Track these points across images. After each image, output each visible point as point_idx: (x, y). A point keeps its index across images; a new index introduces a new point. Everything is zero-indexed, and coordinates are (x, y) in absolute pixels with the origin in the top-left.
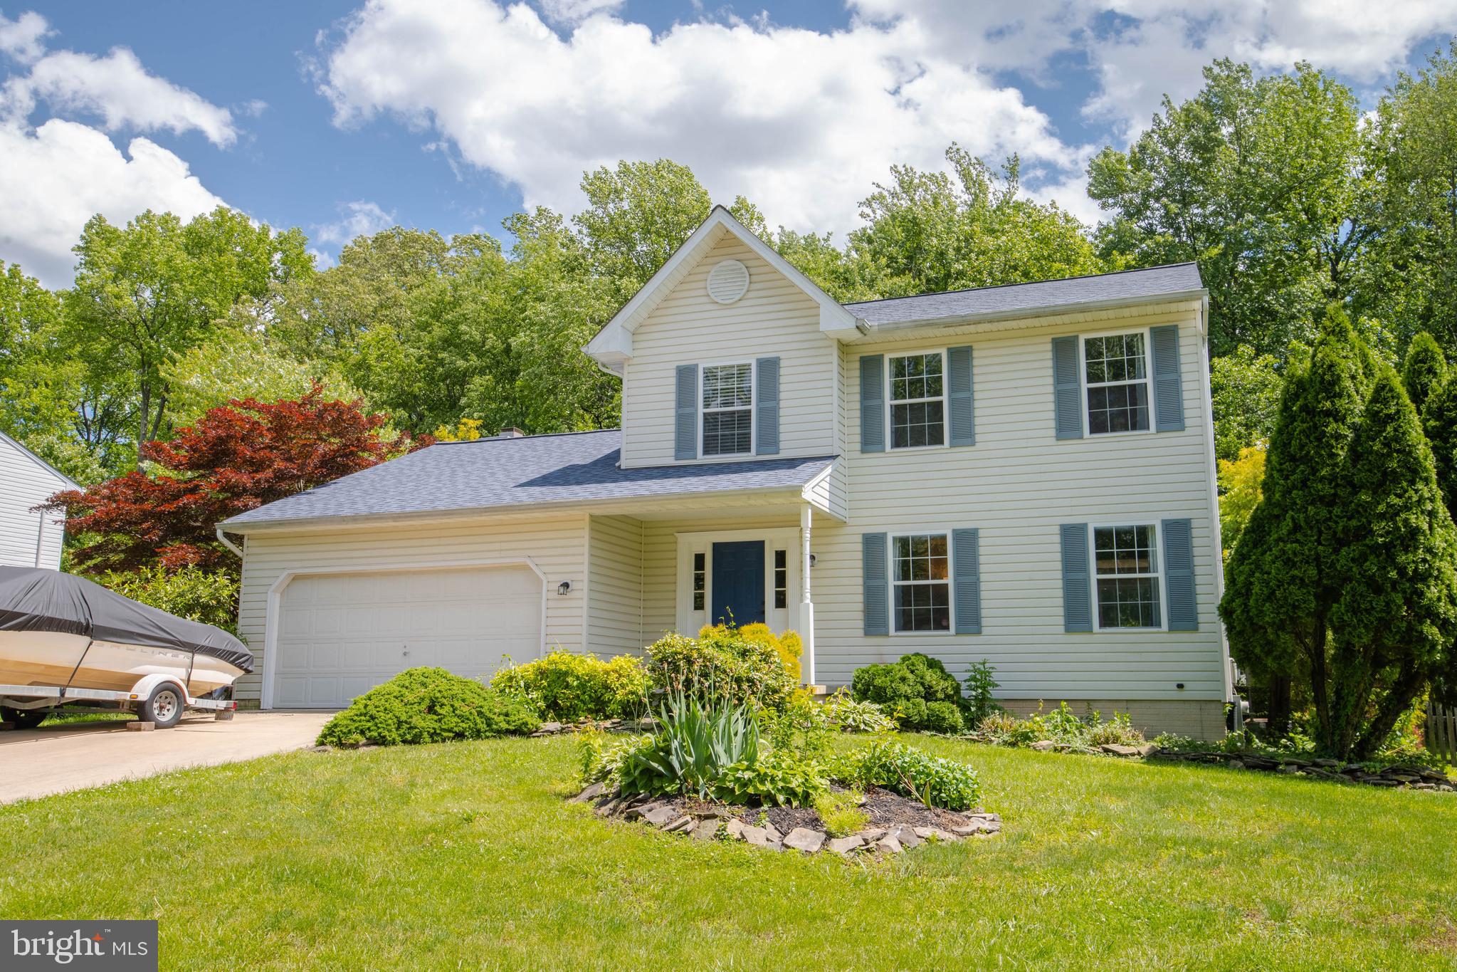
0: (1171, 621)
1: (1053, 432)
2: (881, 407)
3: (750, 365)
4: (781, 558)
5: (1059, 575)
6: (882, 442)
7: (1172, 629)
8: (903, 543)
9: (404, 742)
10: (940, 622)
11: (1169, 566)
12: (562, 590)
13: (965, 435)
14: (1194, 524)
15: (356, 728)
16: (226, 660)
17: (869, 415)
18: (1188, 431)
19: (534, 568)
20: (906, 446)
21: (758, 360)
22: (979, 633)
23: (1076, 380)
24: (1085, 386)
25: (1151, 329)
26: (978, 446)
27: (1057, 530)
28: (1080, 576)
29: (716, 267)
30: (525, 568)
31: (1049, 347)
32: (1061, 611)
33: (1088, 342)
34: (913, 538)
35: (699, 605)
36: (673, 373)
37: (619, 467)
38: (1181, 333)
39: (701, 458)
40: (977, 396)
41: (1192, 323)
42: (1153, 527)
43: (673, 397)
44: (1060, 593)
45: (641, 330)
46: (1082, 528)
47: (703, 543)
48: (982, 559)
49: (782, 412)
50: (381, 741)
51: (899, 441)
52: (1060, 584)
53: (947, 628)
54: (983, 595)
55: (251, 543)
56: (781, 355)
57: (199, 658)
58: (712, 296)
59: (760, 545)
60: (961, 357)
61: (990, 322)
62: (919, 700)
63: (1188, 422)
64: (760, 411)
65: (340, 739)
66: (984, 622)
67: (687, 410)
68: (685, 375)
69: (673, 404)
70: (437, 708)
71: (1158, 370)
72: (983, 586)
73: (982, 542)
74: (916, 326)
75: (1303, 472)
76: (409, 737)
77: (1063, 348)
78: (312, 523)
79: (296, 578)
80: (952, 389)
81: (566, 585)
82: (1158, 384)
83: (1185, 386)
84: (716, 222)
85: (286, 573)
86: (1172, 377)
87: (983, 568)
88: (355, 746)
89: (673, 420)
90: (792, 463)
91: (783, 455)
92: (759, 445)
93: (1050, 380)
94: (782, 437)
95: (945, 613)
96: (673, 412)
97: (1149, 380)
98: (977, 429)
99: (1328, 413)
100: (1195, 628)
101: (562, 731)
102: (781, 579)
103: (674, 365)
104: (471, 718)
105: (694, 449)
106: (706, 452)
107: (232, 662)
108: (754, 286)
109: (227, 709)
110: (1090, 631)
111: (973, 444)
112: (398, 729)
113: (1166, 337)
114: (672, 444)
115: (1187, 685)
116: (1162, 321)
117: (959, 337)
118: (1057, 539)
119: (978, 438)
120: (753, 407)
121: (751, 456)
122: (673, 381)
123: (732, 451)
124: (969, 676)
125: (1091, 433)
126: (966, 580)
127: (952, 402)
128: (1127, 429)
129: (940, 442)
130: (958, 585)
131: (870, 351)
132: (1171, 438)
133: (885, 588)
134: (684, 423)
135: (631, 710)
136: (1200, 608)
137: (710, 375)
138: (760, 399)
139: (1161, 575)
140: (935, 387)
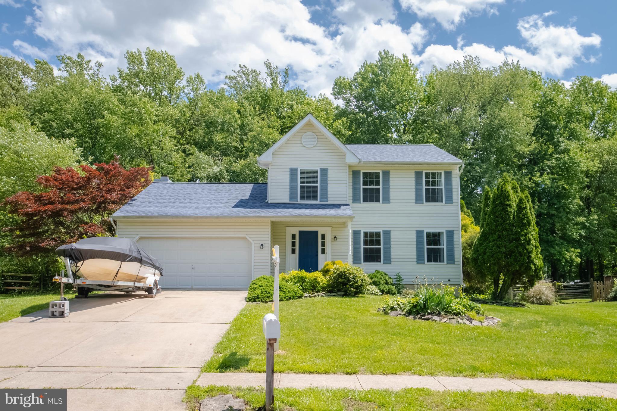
0: (447, 261)
1: (414, 201)
2: (359, 188)
3: (317, 170)
4: (323, 237)
5: (415, 246)
6: (360, 200)
8: (366, 234)
10: (378, 260)
11: (447, 244)
12: (262, 247)
13: (387, 200)
14: (455, 232)
17: (355, 190)
18: (453, 204)
19: (248, 238)
20: (367, 202)
21: (320, 169)
22: (390, 263)
23: (422, 185)
24: (424, 187)
25: (444, 171)
26: (391, 204)
27: (415, 232)
28: (421, 246)
29: (305, 134)
30: (245, 238)
31: (414, 174)
32: (416, 257)
33: (426, 173)
34: (370, 232)
35: (293, 251)
36: (289, 170)
37: (268, 202)
38: (453, 173)
39: (299, 201)
40: (391, 187)
41: (456, 171)
42: (443, 233)
43: (288, 178)
44: (416, 252)
45: (276, 154)
46: (422, 232)
47: (295, 231)
48: (392, 240)
49: (329, 188)
51: (365, 200)
52: (415, 249)
53: (380, 262)
54: (392, 251)
55: (120, 224)
56: (329, 168)
58: (303, 144)
59: (316, 233)
60: (386, 174)
61: (399, 164)
62: (385, 285)
63: (454, 201)
64: (321, 186)
66: (392, 260)
67: (293, 184)
68: (293, 171)
69: (288, 181)
70: (282, 289)
71: (446, 184)
72: (392, 249)
73: (392, 234)
75: (501, 221)
77: (418, 174)
79: (141, 238)
80: (383, 184)
81: (262, 245)
82: (446, 188)
83: (454, 190)
84: (308, 119)
85: (138, 236)
86: (449, 187)
87: (392, 243)
89: (288, 187)
91: (329, 202)
92: (321, 198)
93: (414, 184)
94: (329, 196)
95: (380, 257)
96: (288, 184)
97: (443, 187)
98: (391, 198)
99: (507, 205)
100: (454, 263)
101: (310, 297)
102: (323, 244)
103: (289, 167)
104: (291, 292)
105: (297, 198)
106: (301, 199)
108: (319, 142)
110: (424, 263)
111: (389, 203)
113: (448, 174)
114: (288, 196)
115: (452, 280)
116: (448, 169)
117: (386, 168)
118: (415, 235)
119: (391, 201)
120: (318, 185)
121: (318, 202)
122: (289, 173)
123: (310, 199)
124: (396, 277)
125: (426, 202)
126: (386, 246)
127: (383, 189)
128: (436, 202)
129: (379, 201)
130: (384, 248)
131: (356, 169)
132: (449, 206)
133: (360, 248)
134: (292, 188)
135: (323, 289)
136: (455, 257)
137: (302, 172)
138: (321, 182)
139: (445, 247)
140: (378, 183)
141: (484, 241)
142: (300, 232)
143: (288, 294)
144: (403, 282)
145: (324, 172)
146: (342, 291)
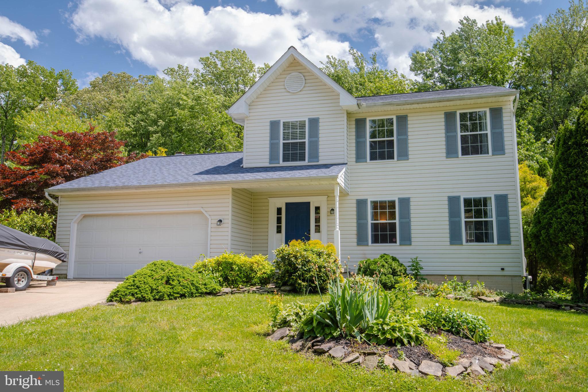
0: (499, 240)
1: (445, 155)
2: (365, 142)
3: (305, 121)
4: (317, 209)
5: (447, 219)
6: (365, 158)
7: (499, 243)
8: (375, 204)
9: (155, 299)
10: (392, 239)
11: (498, 215)
12: (219, 223)
13: (404, 155)
14: (509, 196)
15: (129, 293)
16: (53, 256)
17: (359, 145)
18: (506, 155)
19: (205, 212)
20: (376, 160)
21: (309, 119)
22: (410, 244)
23: (456, 131)
24: (459, 134)
25: (490, 109)
26: (410, 160)
27: (446, 199)
28: (457, 219)
29: (289, 76)
30: (200, 213)
31: (443, 116)
32: (448, 235)
33: (461, 115)
34: (380, 202)
35: (279, 231)
36: (269, 124)
37: (242, 167)
38: (504, 111)
39: (282, 164)
40: (409, 137)
41: (509, 106)
42: (490, 198)
43: (268, 135)
44: (448, 227)
45: (254, 104)
46: (458, 198)
47: (281, 203)
48: (412, 211)
49: (320, 143)
50: (143, 300)
51: (373, 157)
52: (448, 223)
53: (396, 242)
54: (412, 227)
55: (62, 199)
56: (320, 117)
57: (38, 255)
58: (287, 89)
59: (308, 204)
60: (403, 120)
61: (418, 104)
62: (390, 276)
63: (506, 151)
64: (310, 142)
65: (121, 299)
66: (413, 240)
67: (275, 141)
68: (274, 125)
69: (268, 138)
70: (171, 282)
71: (493, 127)
72: (412, 224)
73: (411, 204)
74: (384, 105)
76: (157, 297)
77: (449, 116)
78: (94, 190)
79: (85, 216)
80: (398, 135)
81: (220, 221)
82: (493, 134)
83: (505, 135)
84: (290, 54)
85: (80, 214)
86: (500, 130)
87: (412, 215)
88: (129, 302)
89: (268, 146)
90: (327, 166)
91: (320, 163)
92: (309, 158)
93: (444, 131)
94: (320, 154)
95: (394, 236)
96: (268, 142)
97: (489, 132)
98: (410, 153)
100: (509, 243)
101: (232, 293)
102: (317, 220)
103: (269, 120)
104: (188, 286)
105: (278, 159)
106: (284, 161)
107: (56, 257)
108: (307, 85)
109: (53, 280)
110: (461, 244)
111: (408, 159)
112: (151, 293)
113: (497, 113)
114: (268, 157)
115: (506, 269)
116: (495, 105)
117: (401, 111)
118: (447, 202)
119: (410, 157)
120: (306, 140)
121: (306, 163)
122: (268, 128)
123: (296, 160)
124: (410, 264)
125: (462, 155)
126: (404, 220)
127: (398, 140)
128: (478, 154)
129: (393, 158)
130: (401, 223)
131: (360, 116)
132: (499, 158)
133: (367, 224)
134: (273, 147)
135: (264, 281)
136: (512, 234)
137: (286, 125)
138: (310, 137)
139: (494, 219)
140: (391, 133)
141: (550, 206)
142: (287, 204)
143: (179, 289)
144: (422, 272)
145: (314, 122)
146: (288, 285)
